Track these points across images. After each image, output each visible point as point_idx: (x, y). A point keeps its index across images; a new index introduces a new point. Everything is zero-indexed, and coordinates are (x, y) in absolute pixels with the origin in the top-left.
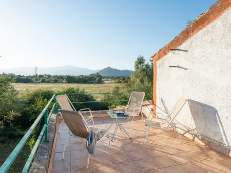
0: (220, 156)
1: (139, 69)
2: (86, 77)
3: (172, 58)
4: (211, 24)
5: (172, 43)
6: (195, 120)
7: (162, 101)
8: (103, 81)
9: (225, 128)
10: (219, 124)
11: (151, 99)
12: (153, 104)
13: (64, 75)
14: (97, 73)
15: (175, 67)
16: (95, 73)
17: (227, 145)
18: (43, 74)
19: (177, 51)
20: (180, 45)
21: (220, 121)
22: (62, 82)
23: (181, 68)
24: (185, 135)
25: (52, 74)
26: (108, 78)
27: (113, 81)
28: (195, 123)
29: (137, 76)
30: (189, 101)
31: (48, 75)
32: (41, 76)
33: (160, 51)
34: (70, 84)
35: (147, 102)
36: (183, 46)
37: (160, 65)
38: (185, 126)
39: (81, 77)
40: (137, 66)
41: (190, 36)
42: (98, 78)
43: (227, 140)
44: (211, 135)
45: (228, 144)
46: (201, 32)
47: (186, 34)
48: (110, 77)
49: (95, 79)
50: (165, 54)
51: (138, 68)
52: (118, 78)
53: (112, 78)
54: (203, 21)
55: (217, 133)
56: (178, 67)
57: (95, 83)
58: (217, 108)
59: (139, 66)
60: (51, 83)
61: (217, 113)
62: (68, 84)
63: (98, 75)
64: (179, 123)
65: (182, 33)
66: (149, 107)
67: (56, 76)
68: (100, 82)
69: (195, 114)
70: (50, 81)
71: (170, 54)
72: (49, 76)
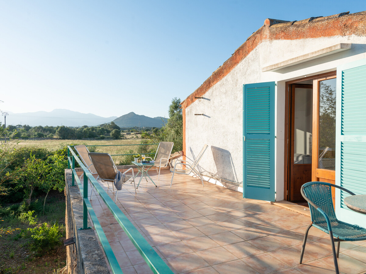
0: (231, 191)
1: (175, 117)
2: (93, 129)
3: (198, 106)
4: (225, 77)
5: (197, 90)
6: (216, 165)
7: (191, 151)
8: (123, 136)
9: (235, 168)
10: (232, 165)
11: (181, 149)
12: (183, 155)
13: (55, 125)
14: (113, 123)
15: (200, 115)
16: (109, 121)
17: (237, 182)
18: (15, 124)
19: (202, 99)
20: (204, 93)
21: (232, 162)
22: (51, 138)
23: (205, 116)
24: (209, 181)
25: (33, 124)
26: (130, 131)
27: (139, 136)
28: (217, 168)
29: (172, 127)
30: (212, 147)
31: (25, 126)
32: (12, 128)
33: (188, 98)
34: (67, 140)
35: (176, 154)
36: (207, 95)
37: (188, 112)
38: (210, 173)
39: (85, 129)
40: (172, 112)
41: (212, 86)
42: (114, 131)
43: (237, 178)
44: (227, 176)
45: (237, 180)
46: (219, 83)
47: (208, 84)
48: (134, 128)
49: (109, 132)
50: (192, 101)
51: (173, 115)
52: (147, 130)
53: (137, 130)
54: (219, 74)
55: (231, 174)
56: (203, 115)
57: (108, 139)
58: (230, 152)
59: (175, 111)
60: (32, 139)
61: (231, 156)
62: (63, 141)
63: (114, 126)
64: (205, 171)
65: (205, 82)
66: (179, 159)
67: (41, 127)
68: (117, 136)
69: (216, 159)
70: (29, 136)
71: (197, 101)
72: (27, 128)
